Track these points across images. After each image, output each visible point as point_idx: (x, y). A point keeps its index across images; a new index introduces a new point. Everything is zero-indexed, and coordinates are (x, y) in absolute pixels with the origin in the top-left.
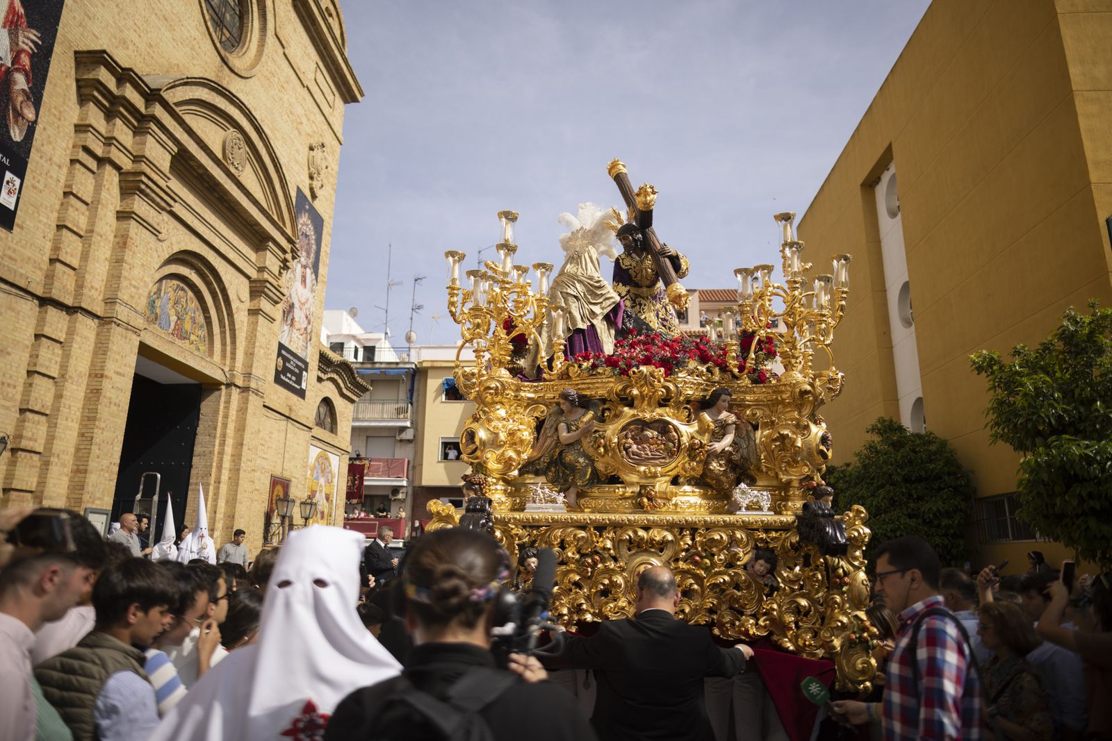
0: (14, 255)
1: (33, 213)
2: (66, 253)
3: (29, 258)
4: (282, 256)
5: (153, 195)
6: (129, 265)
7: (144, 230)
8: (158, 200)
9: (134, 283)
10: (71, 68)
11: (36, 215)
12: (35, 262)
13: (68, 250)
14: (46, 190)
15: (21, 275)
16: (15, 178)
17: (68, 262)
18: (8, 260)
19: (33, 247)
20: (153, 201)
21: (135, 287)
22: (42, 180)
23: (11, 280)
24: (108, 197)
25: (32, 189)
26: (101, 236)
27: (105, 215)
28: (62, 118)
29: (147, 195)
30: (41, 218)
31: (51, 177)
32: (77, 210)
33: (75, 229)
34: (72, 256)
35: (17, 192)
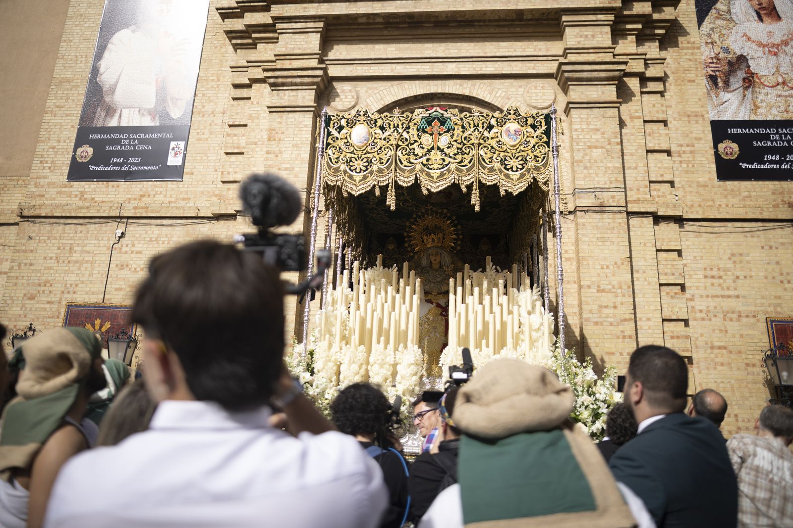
0: (186, 196)
1: (202, 157)
2: (229, 173)
3: (202, 192)
4: (611, 17)
5: (289, 80)
6: (274, 153)
7: (291, 115)
8: (298, 80)
9: (284, 166)
10: (225, 40)
11: (205, 158)
12: (209, 192)
13: (231, 170)
14: (212, 136)
15: (190, 208)
16: (179, 142)
17: (231, 179)
18: (181, 202)
19: (205, 183)
20: (296, 84)
21: (286, 169)
22: (206, 131)
23: (182, 215)
24: (260, 109)
25: (197, 142)
26: (256, 144)
27: (258, 125)
28: (221, 78)
29: (283, 85)
30: (210, 158)
31: (216, 124)
32: (235, 135)
33: (236, 151)
34: (235, 173)
35: (183, 151)
